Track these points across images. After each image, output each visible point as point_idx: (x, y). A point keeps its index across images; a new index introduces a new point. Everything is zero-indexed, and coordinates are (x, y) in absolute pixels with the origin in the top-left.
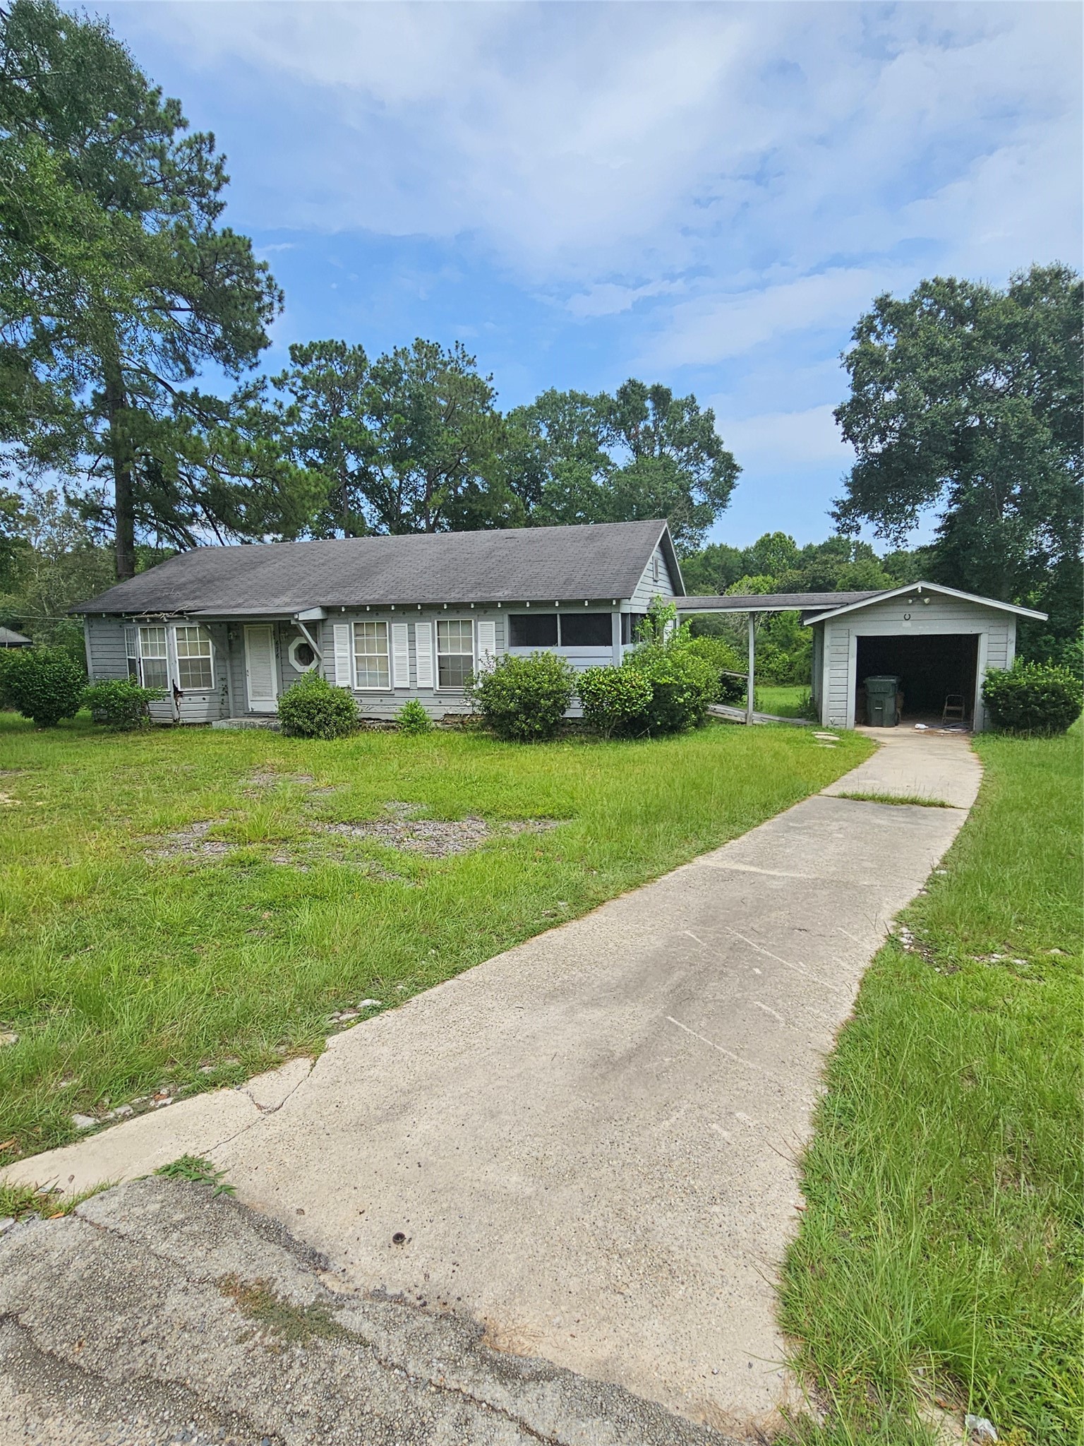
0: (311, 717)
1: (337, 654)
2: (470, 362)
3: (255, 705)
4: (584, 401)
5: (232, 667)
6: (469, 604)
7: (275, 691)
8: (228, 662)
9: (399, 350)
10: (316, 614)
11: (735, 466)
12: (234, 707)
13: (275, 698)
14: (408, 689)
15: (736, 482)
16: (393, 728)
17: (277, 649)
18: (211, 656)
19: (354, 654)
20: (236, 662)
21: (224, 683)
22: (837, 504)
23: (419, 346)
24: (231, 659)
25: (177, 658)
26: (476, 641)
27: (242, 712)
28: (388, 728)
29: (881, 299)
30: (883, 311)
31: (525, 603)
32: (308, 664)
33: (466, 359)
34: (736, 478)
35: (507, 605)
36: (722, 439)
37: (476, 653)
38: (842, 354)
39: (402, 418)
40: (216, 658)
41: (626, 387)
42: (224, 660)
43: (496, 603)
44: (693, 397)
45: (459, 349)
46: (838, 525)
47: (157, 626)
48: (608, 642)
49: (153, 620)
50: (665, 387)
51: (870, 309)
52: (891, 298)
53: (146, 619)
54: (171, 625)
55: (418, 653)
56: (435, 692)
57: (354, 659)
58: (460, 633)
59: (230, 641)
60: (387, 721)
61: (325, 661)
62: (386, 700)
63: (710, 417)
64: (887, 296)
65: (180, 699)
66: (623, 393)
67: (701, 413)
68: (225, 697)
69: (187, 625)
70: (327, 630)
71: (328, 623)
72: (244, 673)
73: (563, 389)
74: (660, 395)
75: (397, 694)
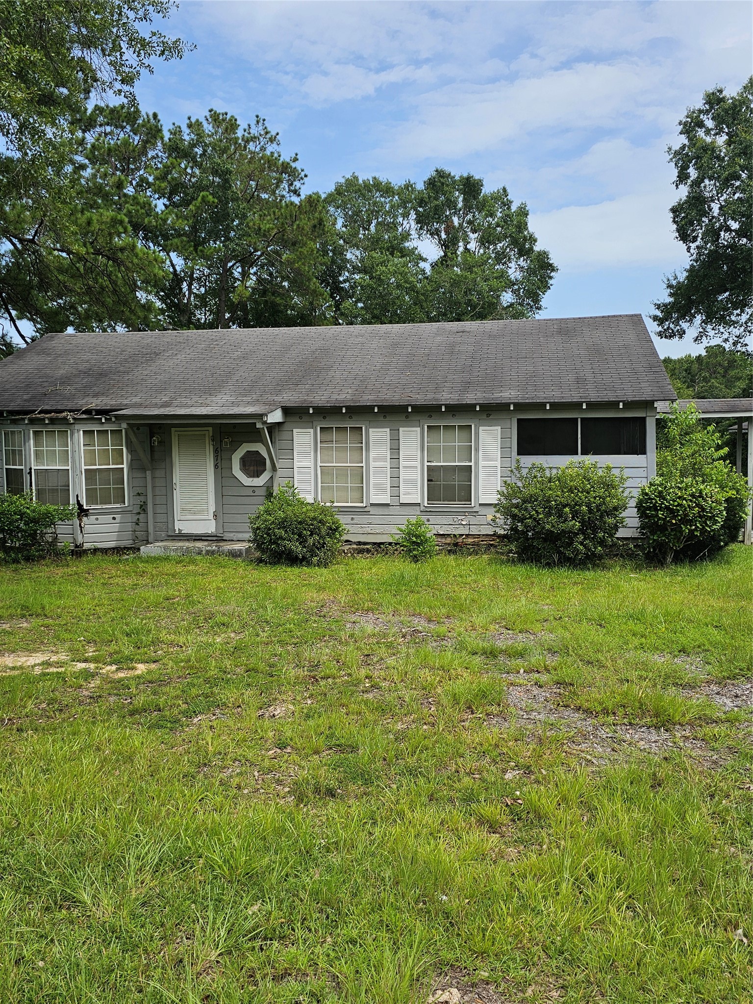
0: (302, 540)
1: (296, 464)
2: (272, 140)
3: (183, 526)
4: (388, 190)
5: (153, 478)
6: (475, 405)
7: (212, 509)
8: (148, 473)
9: (193, 120)
10: (276, 417)
11: (551, 265)
12: (155, 527)
13: (211, 516)
14: (388, 505)
15: (551, 282)
16: (368, 551)
17: (216, 457)
18: (125, 466)
19: (319, 464)
20: (159, 473)
21: (142, 498)
22: (658, 307)
23: (215, 118)
24: (153, 469)
25: (84, 467)
26: (477, 450)
27: (163, 534)
28: (361, 551)
29: (713, 93)
30: (712, 108)
31: (544, 404)
32: (257, 474)
33: (268, 136)
34: (551, 278)
35: (520, 407)
36: (536, 236)
37: (477, 463)
38: (670, 149)
39: (211, 197)
40: (131, 468)
41: (434, 178)
42: (143, 469)
43: (508, 405)
44: (504, 190)
45: (260, 124)
46: (660, 329)
47: (56, 428)
48: (642, 451)
49: (53, 421)
50: (477, 177)
51: (699, 103)
52: (724, 93)
53: (44, 419)
54: (77, 427)
55: (402, 463)
56: (422, 508)
57: (319, 469)
58: (457, 440)
59: (152, 448)
60: (359, 543)
61: (280, 472)
62: (358, 518)
63: (523, 212)
64: (721, 91)
65: (85, 519)
66: (431, 183)
67: (514, 208)
68: (142, 517)
69: (96, 428)
70: (285, 435)
71: (286, 427)
72: (169, 487)
73: (364, 176)
74: (471, 187)
75: (373, 510)
